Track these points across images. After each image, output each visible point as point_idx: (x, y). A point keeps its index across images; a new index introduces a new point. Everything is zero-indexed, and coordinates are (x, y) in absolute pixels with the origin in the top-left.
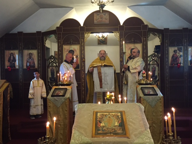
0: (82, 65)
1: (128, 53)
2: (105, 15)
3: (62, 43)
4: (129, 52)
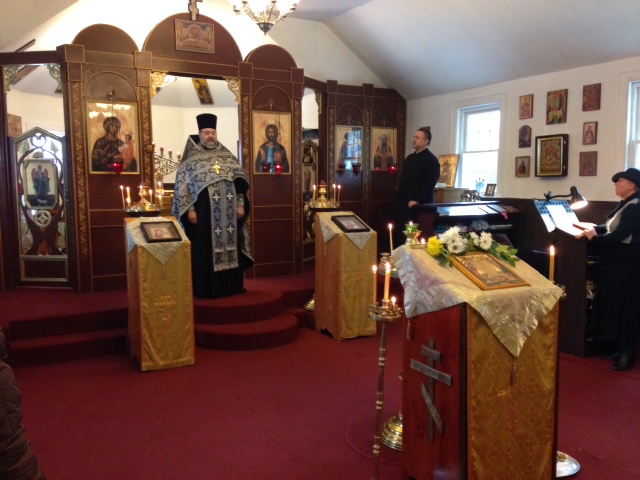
0: (144, 160)
1: (259, 136)
2: (204, 28)
3: (82, 95)
4: (263, 133)
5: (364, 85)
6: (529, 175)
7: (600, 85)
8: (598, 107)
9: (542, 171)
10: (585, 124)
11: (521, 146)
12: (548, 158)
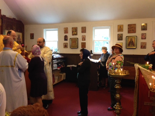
5: (13, 18)
6: (67, 48)
7: (86, 27)
8: (85, 32)
9: (72, 47)
10: (82, 36)
11: (65, 40)
12: (73, 43)
